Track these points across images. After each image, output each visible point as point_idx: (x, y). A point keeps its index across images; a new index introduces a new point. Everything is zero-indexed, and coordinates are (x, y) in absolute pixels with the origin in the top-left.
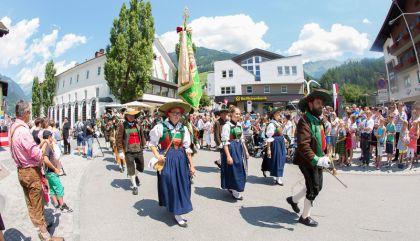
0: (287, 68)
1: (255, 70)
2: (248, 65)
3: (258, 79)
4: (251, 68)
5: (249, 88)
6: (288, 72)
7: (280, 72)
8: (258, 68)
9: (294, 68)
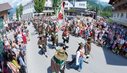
0: (82, 4)
1: (73, 4)
2: (72, 2)
3: (74, 6)
4: (73, 3)
5: (72, 8)
6: (82, 5)
7: (80, 5)
8: (74, 3)
9: (84, 4)
